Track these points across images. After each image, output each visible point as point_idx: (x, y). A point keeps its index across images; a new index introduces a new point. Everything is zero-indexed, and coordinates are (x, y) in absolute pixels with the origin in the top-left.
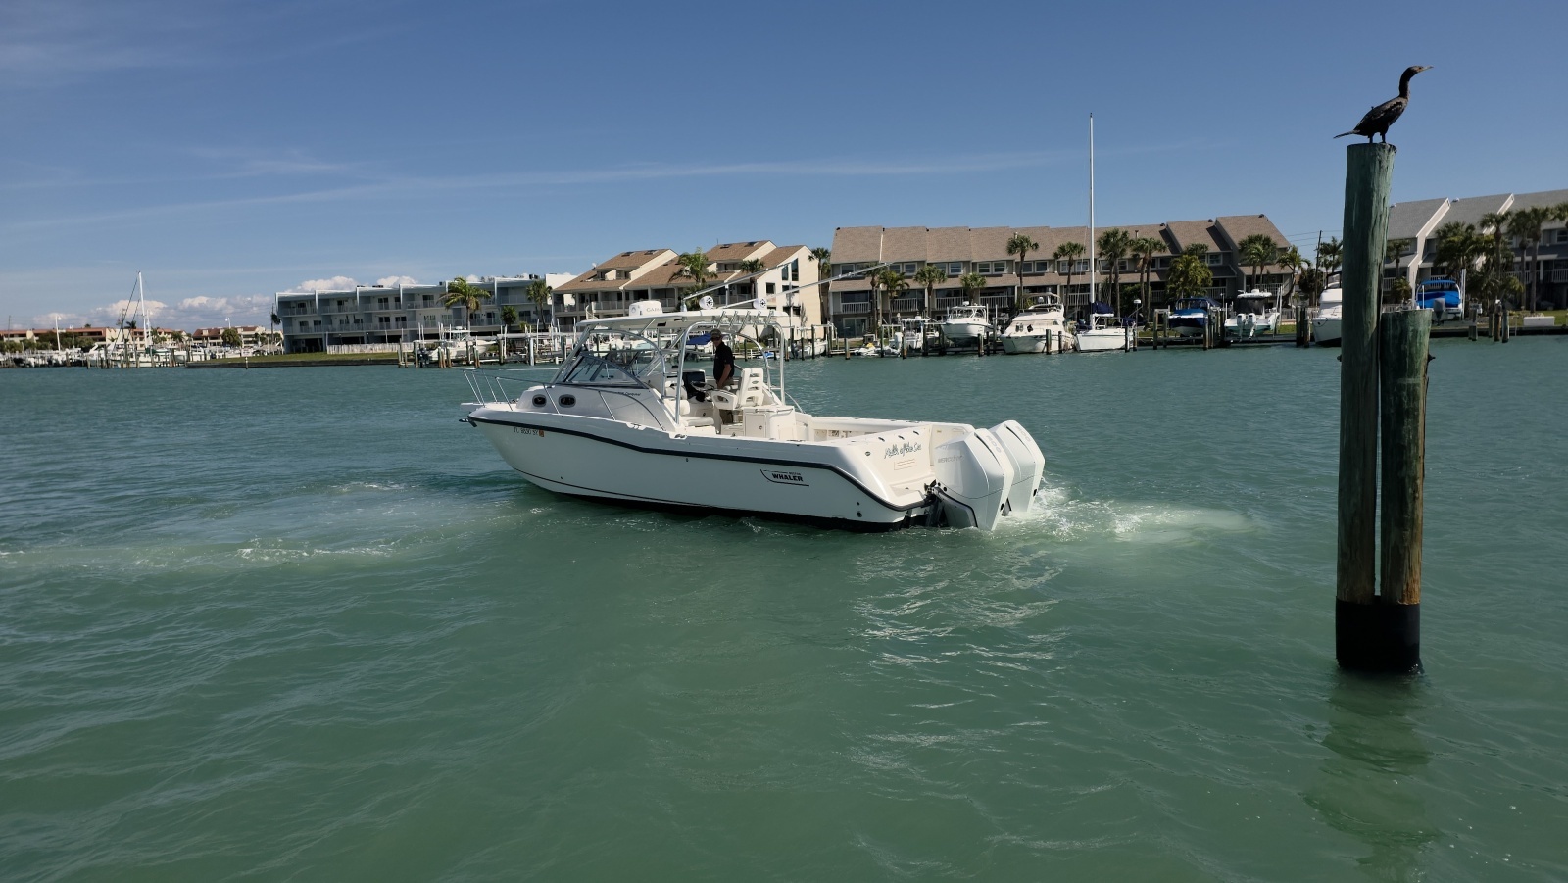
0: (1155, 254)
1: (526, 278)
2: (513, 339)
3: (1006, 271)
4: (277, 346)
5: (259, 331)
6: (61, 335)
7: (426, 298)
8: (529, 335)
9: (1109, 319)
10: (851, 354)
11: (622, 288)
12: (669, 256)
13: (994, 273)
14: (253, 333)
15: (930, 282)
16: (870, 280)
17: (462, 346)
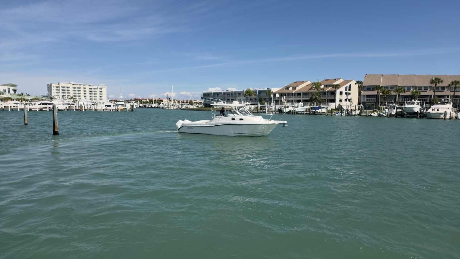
1: (266, 89)
2: (262, 106)
3: (429, 90)
4: (202, 105)
5: (198, 101)
6: (154, 100)
7: (239, 94)
8: (266, 105)
10: (369, 115)
11: (293, 92)
12: (309, 83)
13: (424, 90)
14: (196, 102)
15: (399, 93)
16: (377, 91)
17: (248, 107)
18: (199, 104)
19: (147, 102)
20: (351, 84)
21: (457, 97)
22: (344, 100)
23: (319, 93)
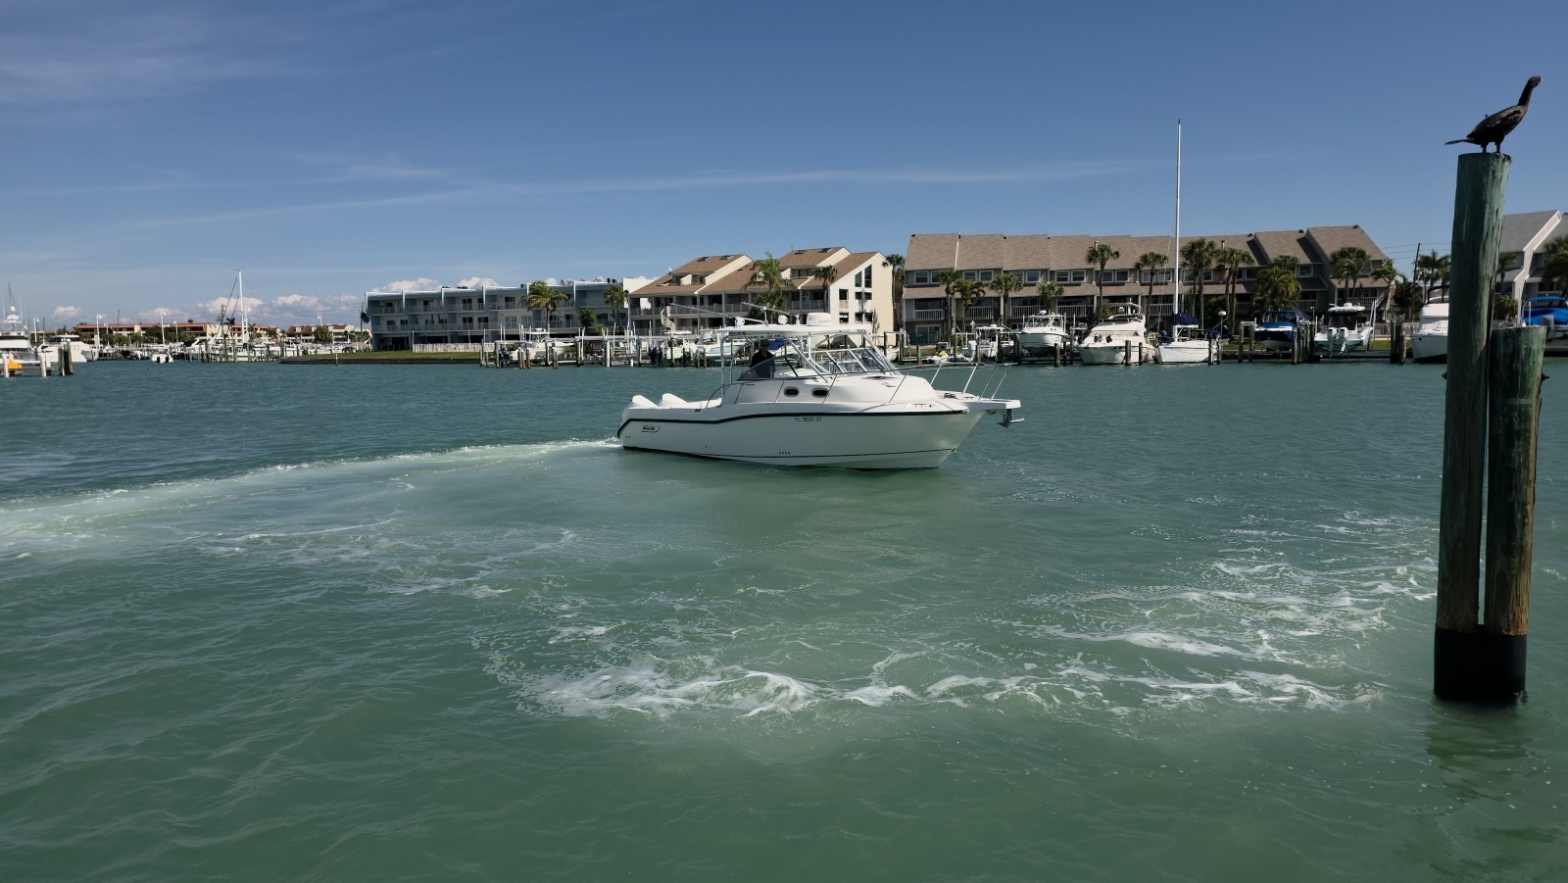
0: (1241, 265)
1: (604, 282)
2: (591, 342)
3: (1085, 280)
4: (366, 344)
5: (349, 328)
6: (166, 329)
7: (507, 299)
8: (606, 338)
9: (1193, 330)
10: (925, 362)
11: (696, 293)
12: (743, 261)
13: (1073, 282)
14: (343, 331)
15: (1006, 290)
16: (945, 287)
17: (541, 347)
18: (352, 338)
19: (135, 339)
20: (870, 267)
21: (1156, 299)
22: (852, 317)
23: (777, 293)
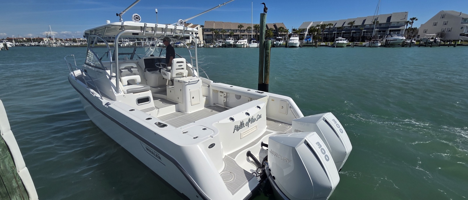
6: (32, 39)
9: (255, 41)
13: (236, 32)
14: (80, 40)
15: (224, 33)
16: (212, 32)
17: (127, 43)
18: (82, 41)
19: (24, 41)
20: (197, 27)
22: (194, 38)
